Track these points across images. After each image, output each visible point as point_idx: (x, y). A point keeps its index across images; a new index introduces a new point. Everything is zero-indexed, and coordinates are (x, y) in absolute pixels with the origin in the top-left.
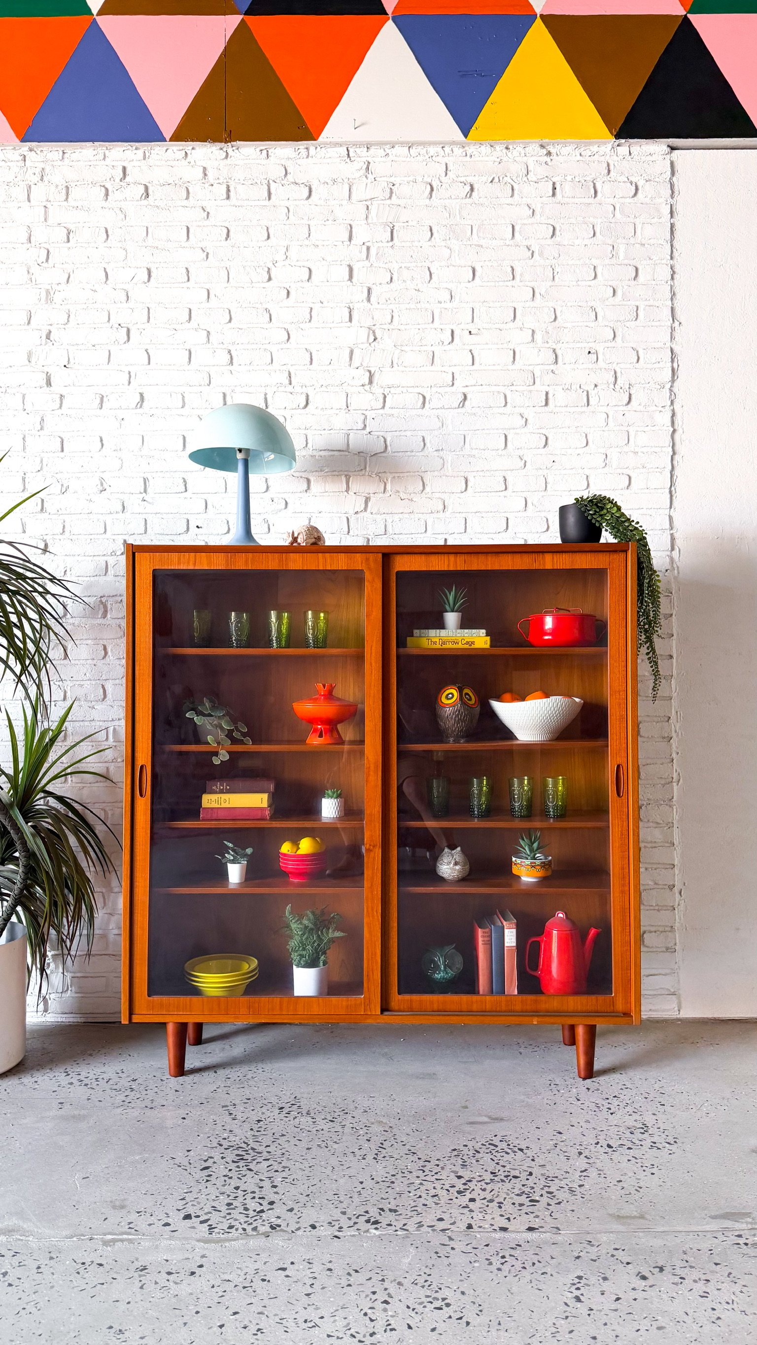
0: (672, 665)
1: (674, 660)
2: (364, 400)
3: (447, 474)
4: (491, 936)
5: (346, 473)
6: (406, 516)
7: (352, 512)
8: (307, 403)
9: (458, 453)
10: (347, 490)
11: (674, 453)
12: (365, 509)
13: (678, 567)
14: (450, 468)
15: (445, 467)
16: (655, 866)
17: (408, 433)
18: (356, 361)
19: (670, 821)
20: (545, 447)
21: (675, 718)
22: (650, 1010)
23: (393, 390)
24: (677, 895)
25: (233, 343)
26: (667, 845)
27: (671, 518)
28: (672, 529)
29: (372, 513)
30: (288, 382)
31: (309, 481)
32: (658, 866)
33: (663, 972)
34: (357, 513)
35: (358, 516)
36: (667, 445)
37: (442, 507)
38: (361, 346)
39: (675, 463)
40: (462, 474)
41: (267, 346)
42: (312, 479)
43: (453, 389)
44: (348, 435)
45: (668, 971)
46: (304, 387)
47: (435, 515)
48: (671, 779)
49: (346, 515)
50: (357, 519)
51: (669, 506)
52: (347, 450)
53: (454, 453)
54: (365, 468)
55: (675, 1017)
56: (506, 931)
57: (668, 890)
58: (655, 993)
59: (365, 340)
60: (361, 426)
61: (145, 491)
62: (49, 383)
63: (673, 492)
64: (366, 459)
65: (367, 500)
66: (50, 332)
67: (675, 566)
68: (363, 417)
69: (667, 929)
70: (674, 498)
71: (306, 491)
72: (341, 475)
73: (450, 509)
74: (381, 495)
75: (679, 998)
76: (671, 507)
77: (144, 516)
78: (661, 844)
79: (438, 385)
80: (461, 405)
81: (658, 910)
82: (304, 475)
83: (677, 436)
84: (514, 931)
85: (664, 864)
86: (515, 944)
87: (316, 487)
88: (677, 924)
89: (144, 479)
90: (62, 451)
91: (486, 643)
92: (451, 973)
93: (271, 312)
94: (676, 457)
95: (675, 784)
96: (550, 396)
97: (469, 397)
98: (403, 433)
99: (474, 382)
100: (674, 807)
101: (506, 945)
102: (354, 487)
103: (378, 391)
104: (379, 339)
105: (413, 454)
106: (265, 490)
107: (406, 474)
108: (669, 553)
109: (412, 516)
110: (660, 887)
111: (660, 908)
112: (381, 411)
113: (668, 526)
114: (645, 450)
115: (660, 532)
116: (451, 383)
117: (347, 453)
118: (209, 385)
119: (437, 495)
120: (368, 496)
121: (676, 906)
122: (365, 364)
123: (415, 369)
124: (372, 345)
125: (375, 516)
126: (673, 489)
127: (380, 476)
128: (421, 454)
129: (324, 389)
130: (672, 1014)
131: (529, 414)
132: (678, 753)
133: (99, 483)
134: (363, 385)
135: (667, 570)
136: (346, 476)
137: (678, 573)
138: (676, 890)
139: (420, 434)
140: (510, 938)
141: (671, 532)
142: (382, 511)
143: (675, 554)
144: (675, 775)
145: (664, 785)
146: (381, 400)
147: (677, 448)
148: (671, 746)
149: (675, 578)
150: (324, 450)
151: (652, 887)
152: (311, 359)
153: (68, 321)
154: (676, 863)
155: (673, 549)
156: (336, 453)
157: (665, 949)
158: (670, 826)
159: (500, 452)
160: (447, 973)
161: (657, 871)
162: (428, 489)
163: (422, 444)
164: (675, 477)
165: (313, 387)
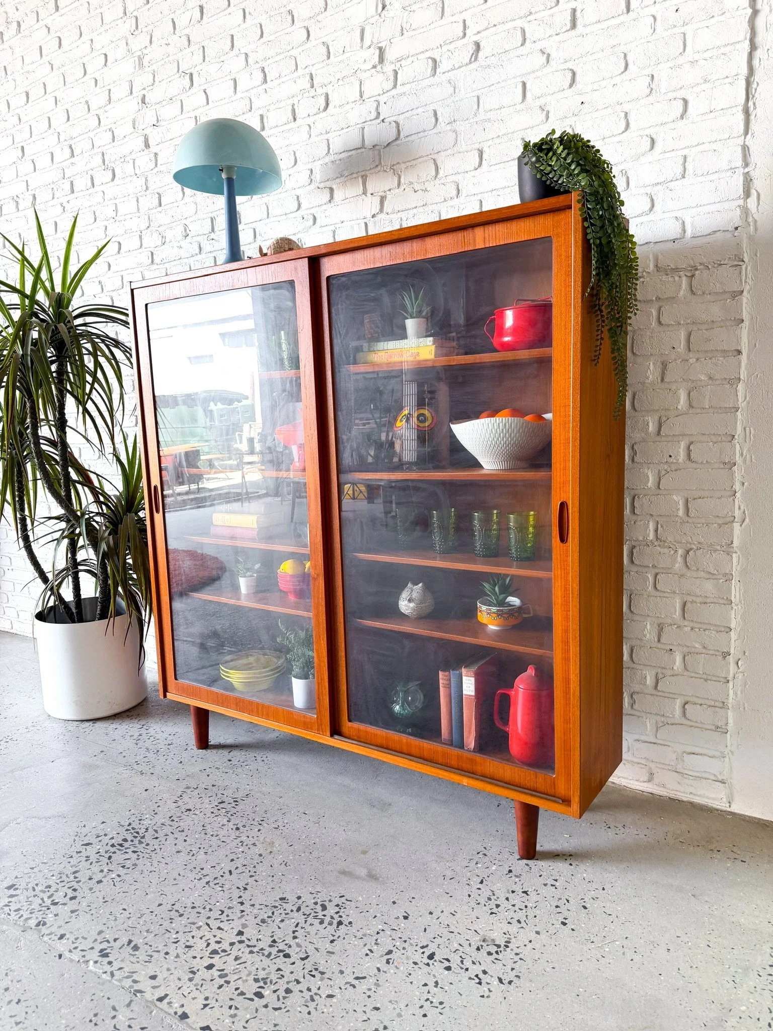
0: (740, 363)
1: (744, 358)
2: (376, 83)
3: (461, 150)
4: (450, 680)
5: (363, 173)
6: (421, 209)
7: (369, 216)
8: (327, 104)
9: (472, 121)
10: (365, 193)
11: (753, 47)
12: (381, 210)
13: (755, 222)
14: (463, 142)
15: (459, 141)
16: (705, 627)
17: (420, 110)
18: (367, 42)
19: (727, 572)
20: (571, 86)
21: (742, 435)
22: (691, 793)
23: (403, 63)
24: (732, 667)
25: (265, 59)
26: (721, 601)
27: (745, 149)
28: (747, 165)
29: (388, 213)
30: (309, 85)
31: (331, 190)
32: (708, 627)
33: (711, 753)
34: (373, 216)
35: (376, 218)
36: (742, 37)
37: (455, 192)
38: (372, 21)
39: (756, 62)
40: (477, 146)
41: (291, 53)
42: (334, 187)
43: (465, 40)
44: (363, 129)
45: (717, 754)
46: (324, 87)
47: (450, 203)
48: (732, 518)
49: (365, 220)
50: (375, 223)
51: (742, 131)
52: (363, 146)
53: (467, 122)
54: (380, 163)
55: (725, 809)
56: (464, 678)
57: (720, 658)
58: (698, 774)
59: (374, 13)
60: (374, 115)
61: (213, 230)
62: (147, 145)
63: (751, 109)
64: (380, 152)
65: (382, 200)
66: (144, 96)
67: (750, 220)
68: (375, 105)
69: (717, 704)
70: (752, 117)
71: (330, 201)
72: (358, 177)
73: (464, 193)
74: (397, 191)
75: (730, 788)
76: (746, 132)
77: (214, 254)
78: (715, 600)
79: (448, 42)
80: (473, 59)
81: (706, 680)
82: (328, 184)
83: (760, 22)
84: (473, 680)
85: (716, 625)
86: (473, 693)
87: (338, 195)
88: (731, 700)
89: (212, 219)
90: (160, 205)
91: (430, 353)
92: (408, 710)
93: (294, 13)
94: (758, 54)
95: (736, 526)
96: (578, 14)
97: (482, 45)
98: (415, 112)
99: (485, 25)
100: (734, 555)
101: (464, 692)
102: (370, 188)
103: (389, 68)
104: (388, 7)
105: (426, 133)
106: (296, 209)
107: (420, 160)
108: (741, 202)
109: (426, 208)
110: (711, 652)
111: (709, 677)
112: (394, 92)
113: (739, 162)
114: (708, 55)
115: (729, 173)
116: (461, 34)
117: (364, 150)
118: (250, 111)
119: (450, 179)
120: (383, 194)
121: (730, 677)
122: (375, 41)
123: (425, 29)
124: (382, 15)
125: (391, 216)
126: (751, 103)
127: (394, 170)
128: (435, 131)
129: (341, 82)
130: (722, 805)
131: (551, 46)
132: (743, 484)
133: (183, 229)
134: (374, 67)
135: (736, 228)
136: (362, 176)
137: (756, 229)
138: (731, 659)
139: (432, 107)
140: (469, 686)
141: (746, 170)
142: (397, 209)
143: (752, 202)
144: (737, 513)
145: (720, 526)
146: (392, 78)
147: (759, 40)
148: (733, 474)
149: (751, 238)
150: (344, 152)
151: (697, 651)
152: (329, 53)
153: (154, 81)
154: (733, 626)
155: (747, 194)
156: (353, 152)
157: (713, 728)
158: (728, 578)
159: (518, 107)
160: (404, 709)
161: (707, 632)
162: (441, 173)
163: (433, 120)
164: (754, 86)
165: (332, 84)
